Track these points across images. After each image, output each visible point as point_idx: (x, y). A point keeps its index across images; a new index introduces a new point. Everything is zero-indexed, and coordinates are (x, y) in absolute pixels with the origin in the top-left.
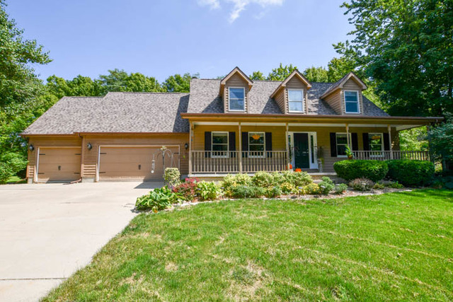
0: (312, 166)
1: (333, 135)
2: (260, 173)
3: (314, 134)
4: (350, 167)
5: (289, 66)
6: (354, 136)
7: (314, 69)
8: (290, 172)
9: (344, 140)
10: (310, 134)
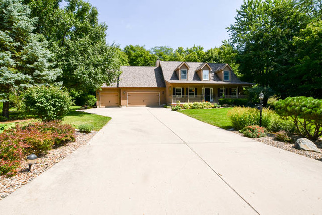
0: (211, 100)
1: (219, 89)
2: (196, 103)
3: (212, 88)
4: (223, 100)
5: (199, 46)
6: (227, 89)
7: (211, 50)
8: (205, 102)
9: (222, 91)
10: (211, 88)
